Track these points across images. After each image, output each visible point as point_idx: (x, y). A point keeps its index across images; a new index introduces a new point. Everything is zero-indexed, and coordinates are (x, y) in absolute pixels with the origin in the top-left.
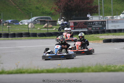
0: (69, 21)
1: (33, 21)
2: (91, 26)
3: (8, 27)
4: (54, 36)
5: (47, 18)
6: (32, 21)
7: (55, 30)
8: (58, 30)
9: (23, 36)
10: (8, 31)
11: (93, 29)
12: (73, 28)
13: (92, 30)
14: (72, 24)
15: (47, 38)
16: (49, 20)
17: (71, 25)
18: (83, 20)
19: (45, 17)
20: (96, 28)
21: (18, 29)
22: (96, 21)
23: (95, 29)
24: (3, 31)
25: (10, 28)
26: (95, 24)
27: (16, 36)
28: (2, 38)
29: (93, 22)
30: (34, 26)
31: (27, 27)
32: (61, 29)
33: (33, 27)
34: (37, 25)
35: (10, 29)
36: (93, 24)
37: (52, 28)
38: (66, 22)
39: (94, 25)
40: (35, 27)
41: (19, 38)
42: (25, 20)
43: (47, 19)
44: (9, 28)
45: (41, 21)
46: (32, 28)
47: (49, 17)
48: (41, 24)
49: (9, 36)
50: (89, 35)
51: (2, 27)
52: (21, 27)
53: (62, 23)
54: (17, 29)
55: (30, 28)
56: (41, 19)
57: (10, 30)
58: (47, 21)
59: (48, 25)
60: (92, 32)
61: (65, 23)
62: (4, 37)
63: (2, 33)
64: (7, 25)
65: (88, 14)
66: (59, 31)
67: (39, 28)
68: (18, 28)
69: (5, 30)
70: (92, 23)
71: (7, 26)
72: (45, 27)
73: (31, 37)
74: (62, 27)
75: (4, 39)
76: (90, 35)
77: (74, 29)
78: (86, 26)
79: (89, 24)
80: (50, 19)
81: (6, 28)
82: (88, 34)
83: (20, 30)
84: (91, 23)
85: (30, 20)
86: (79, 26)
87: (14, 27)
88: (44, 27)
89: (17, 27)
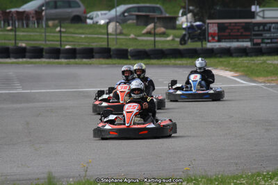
0: (208, 21)
1: (120, 16)
2: (261, 35)
3: (58, 29)
4: (170, 58)
5: (153, 8)
6: (118, 14)
7: (173, 40)
8: (178, 40)
9: (96, 55)
10: (57, 41)
11: (266, 41)
12: (216, 38)
13: (263, 43)
14: (213, 29)
15: (152, 64)
16: (157, 15)
17: (211, 31)
18: (240, 18)
19: (148, 5)
20: (271, 39)
21: (83, 36)
22: (272, 23)
23: (269, 41)
24: (46, 41)
25: (64, 32)
26: (269, 30)
27: (78, 56)
28: (43, 60)
29: (264, 24)
30: (121, 30)
31: (104, 31)
32: (186, 38)
33: (118, 31)
34: (129, 26)
35: (63, 35)
36: (264, 30)
37: (163, 34)
38: (198, 23)
39: (267, 30)
40: (124, 31)
41: (85, 60)
42: (99, 13)
43: (154, 12)
44: (60, 31)
45: (138, 17)
46: (117, 35)
47: (158, 5)
48: (137, 24)
49: (61, 55)
50: (254, 58)
51: (43, 31)
52: (91, 31)
53: (189, 24)
54: (80, 36)
55: (111, 34)
56: (139, 11)
57: (63, 39)
58: (154, 18)
59: (155, 28)
60: (264, 51)
61: (197, 26)
62: (50, 58)
63: (45, 47)
64: (55, 26)
65: (254, 4)
66: (181, 44)
67: (132, 36)
68: (83, 34)
69: (51, 38)
70: (264, 28)
71: (57, 27)
72: (149, 33)
73: (115, 58)
74: (189, 34)
75: (48, 63)
76: (259, 58)
77: (219, 41)
78: (247, 33)
79: (256, 28)
80: (162, 13)
81: (54, 32)
82: (251, 56)
83: (88, 38)
84: (261, 28)
85: (113, 13)
86: (232, 34)
87: (72, 30)
88: (145, 31)
89: (81, 31)
